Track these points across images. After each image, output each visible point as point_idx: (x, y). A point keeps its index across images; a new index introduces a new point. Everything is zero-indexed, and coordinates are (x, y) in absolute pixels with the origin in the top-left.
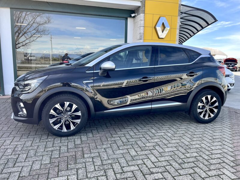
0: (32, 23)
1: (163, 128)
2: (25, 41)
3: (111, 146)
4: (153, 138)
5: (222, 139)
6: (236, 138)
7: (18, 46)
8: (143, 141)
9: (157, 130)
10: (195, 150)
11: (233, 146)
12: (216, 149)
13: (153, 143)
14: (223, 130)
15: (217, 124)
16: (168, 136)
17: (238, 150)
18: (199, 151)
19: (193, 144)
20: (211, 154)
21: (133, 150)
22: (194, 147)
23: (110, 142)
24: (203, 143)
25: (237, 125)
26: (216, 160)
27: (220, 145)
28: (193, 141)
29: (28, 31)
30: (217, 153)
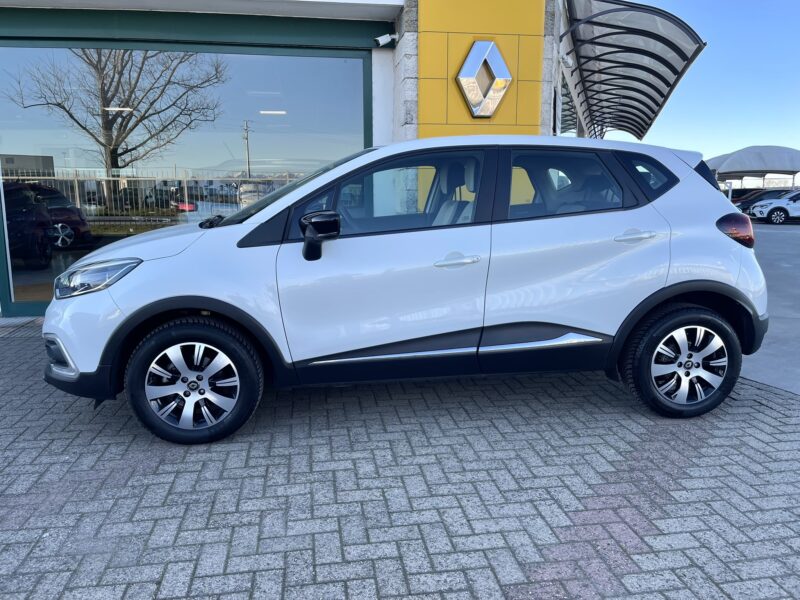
0: (164, 83)
1: (370, 440)
2: (145, 142)
3: (115, 504)
4: (292, 481)
5: (552, 490)
6: (612, 490)
7: (124, 161)
8: (245, 491)
9: (341, 449)
10: (400, 533)
11: (569, 523)
12: (488, 533)
13: (273, 501)
14: (587, 457)
15: (590, 432)
16: (356, 475)
17: (574, 541)
18: (417, 535)
19: (421, 507)
20: (449, 553)
21: (173, 526)
22: (415, 517)
23: (125, 492)
24: (461, 507)
25: (669, 436)
26: (445, 576)
27: (519, 518)
28: (432, 496)
29: (151, 111)
30: (478, 547)
